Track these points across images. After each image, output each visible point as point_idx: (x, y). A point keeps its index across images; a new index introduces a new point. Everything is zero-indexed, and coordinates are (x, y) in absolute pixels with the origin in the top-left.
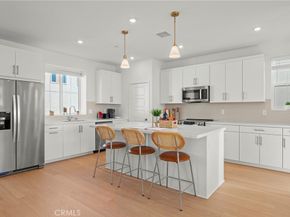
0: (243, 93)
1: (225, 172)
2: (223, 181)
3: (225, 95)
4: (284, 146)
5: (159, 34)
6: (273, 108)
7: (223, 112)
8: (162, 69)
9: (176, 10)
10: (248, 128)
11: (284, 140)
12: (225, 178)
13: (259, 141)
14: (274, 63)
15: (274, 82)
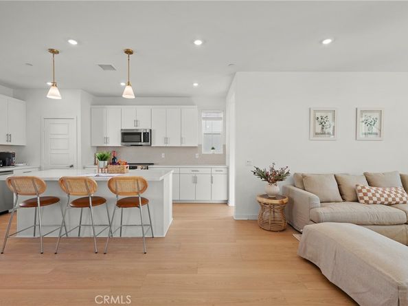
0: (181, 138)
1: (173, 212)
2: (172, 219)
3: (166, 139)
4: (212, 182)
5: (100, 66)
6: (204, 152)
7: (163, 155)
8: (93, 104)
9: (131, 49)
10: (187, 170)
11: (212, 177)
12: (173, 217)
13: (195, 181)
14: (203, 115)
15: (204, 131)
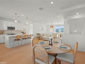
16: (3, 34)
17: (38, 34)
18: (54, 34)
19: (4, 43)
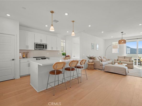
16: (27, 57)
17: (91, 58)
18: (125, 57)
19: (29, 75)
